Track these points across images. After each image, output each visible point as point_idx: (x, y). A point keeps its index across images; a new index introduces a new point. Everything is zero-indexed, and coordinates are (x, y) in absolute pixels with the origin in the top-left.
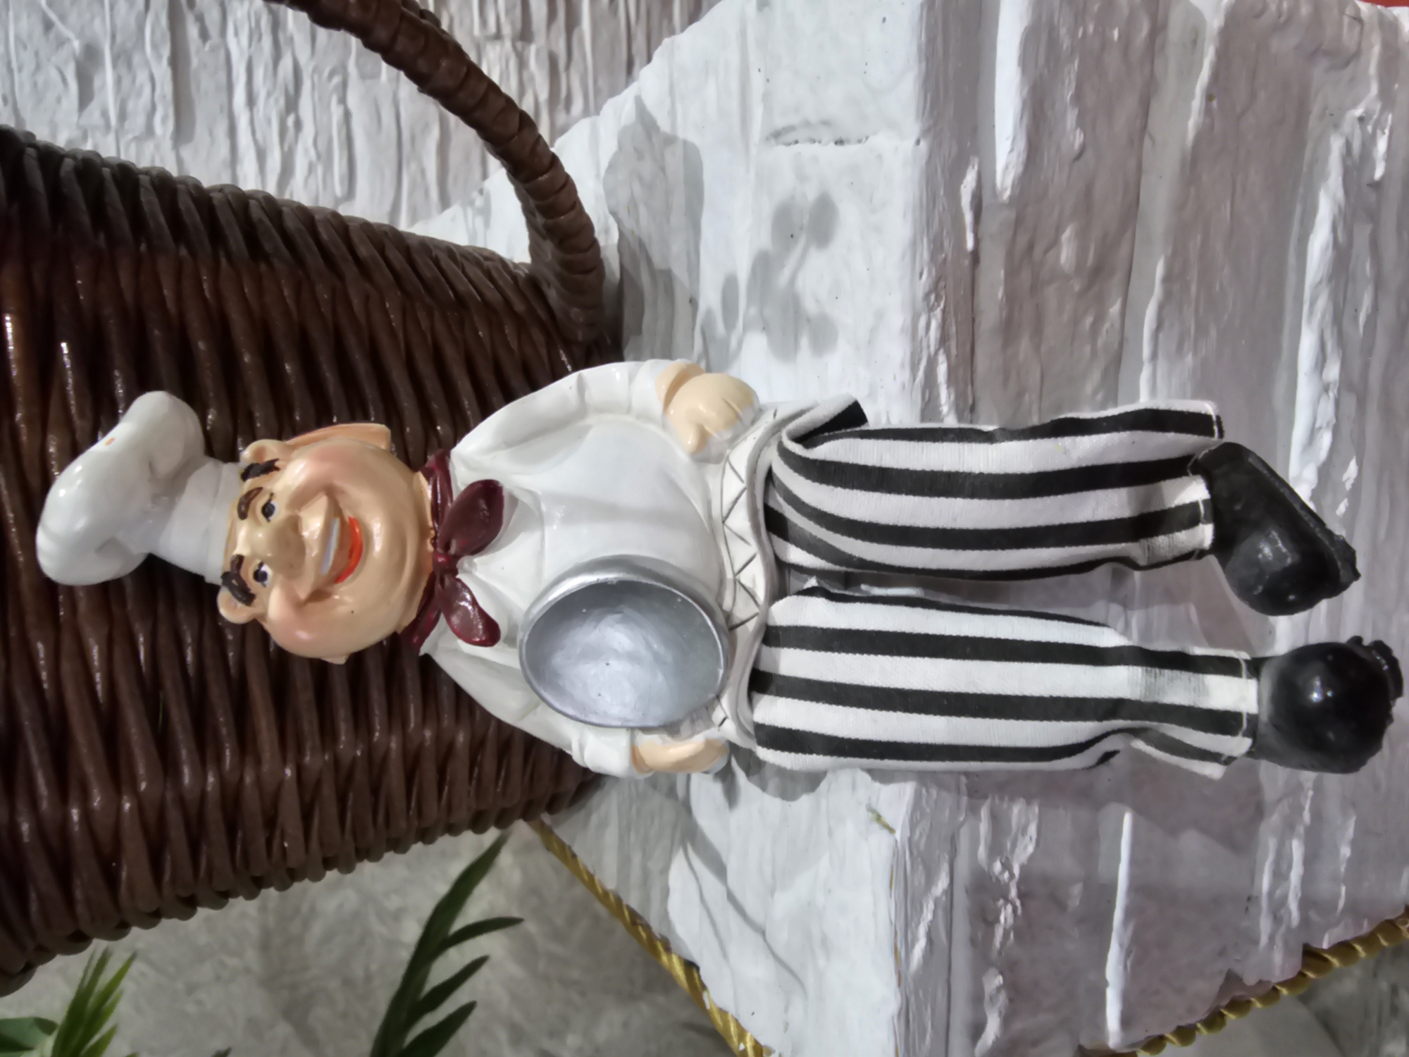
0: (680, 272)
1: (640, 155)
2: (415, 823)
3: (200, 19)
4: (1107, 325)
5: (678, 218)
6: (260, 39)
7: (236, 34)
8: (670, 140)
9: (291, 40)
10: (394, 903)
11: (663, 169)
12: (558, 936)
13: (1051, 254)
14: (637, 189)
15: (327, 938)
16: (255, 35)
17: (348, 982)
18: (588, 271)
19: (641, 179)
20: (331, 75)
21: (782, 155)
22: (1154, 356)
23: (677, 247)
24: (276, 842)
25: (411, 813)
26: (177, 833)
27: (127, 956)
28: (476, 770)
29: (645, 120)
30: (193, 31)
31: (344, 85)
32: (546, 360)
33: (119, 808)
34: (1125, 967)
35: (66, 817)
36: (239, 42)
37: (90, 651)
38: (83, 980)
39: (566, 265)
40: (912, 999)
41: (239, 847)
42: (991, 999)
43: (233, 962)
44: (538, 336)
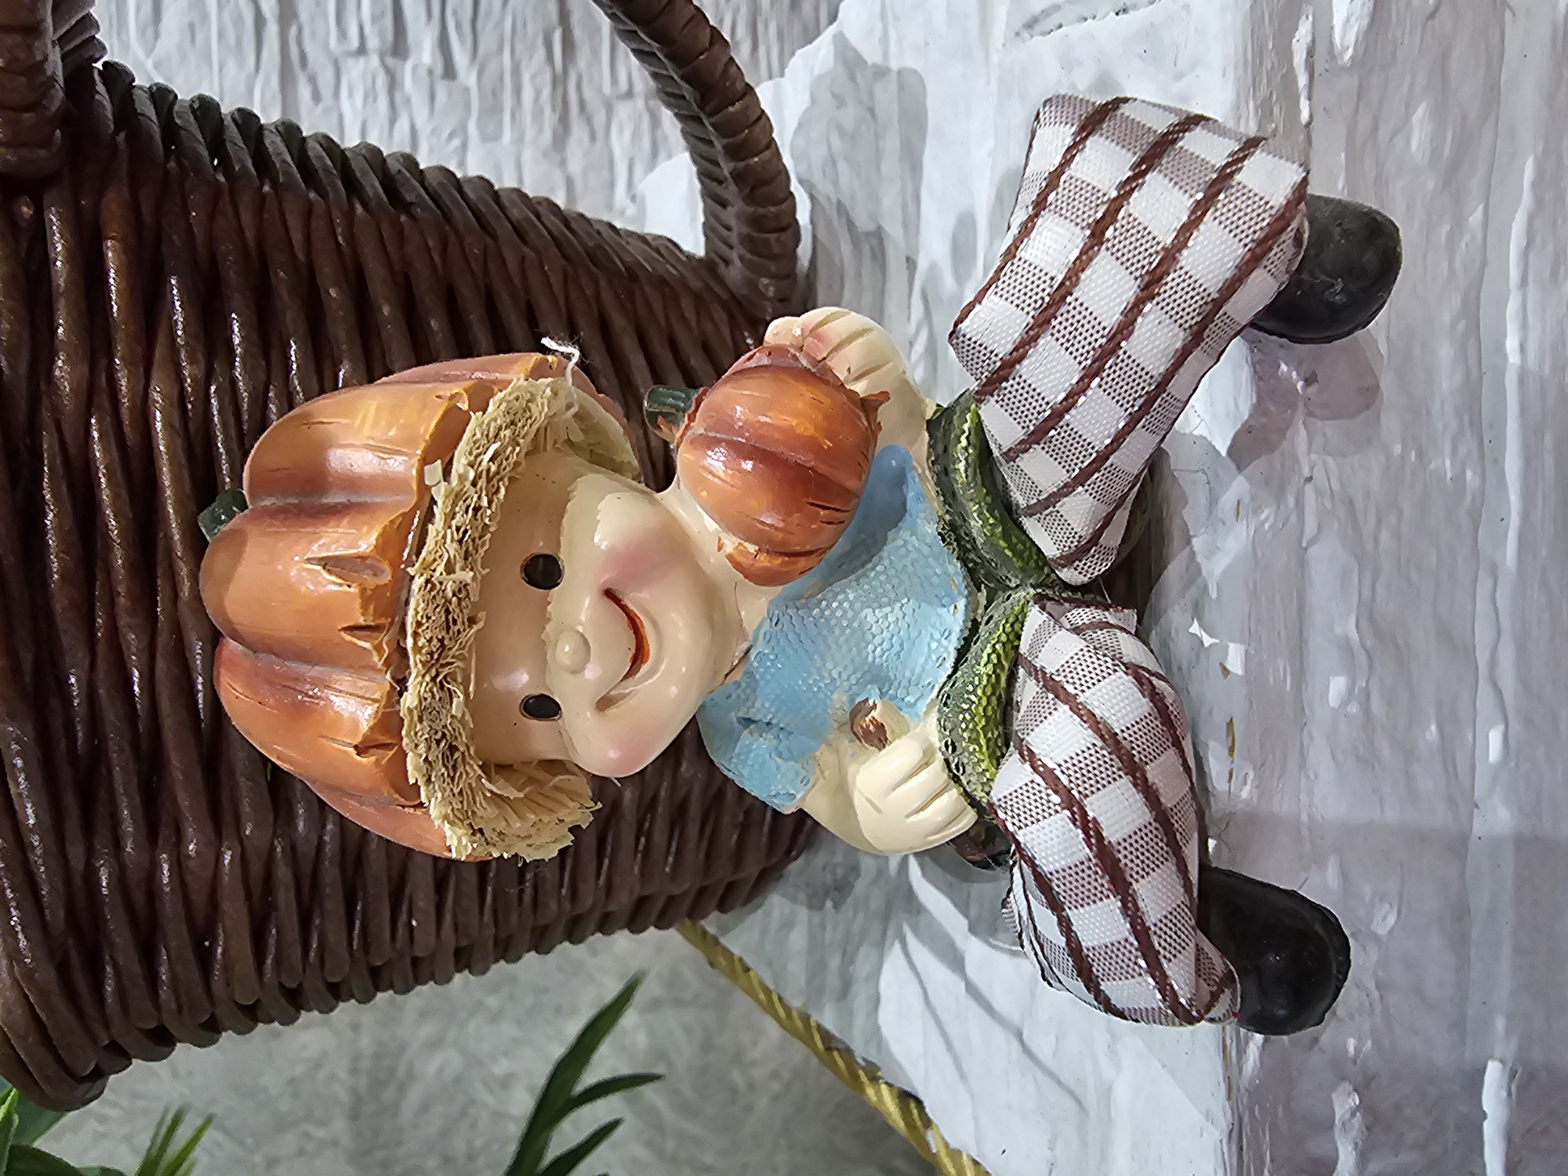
0: (894, 230)
1: (840, 101)
2: (567, 906)
3: (312, 80)
4: (1467, 237)
5: (891, 165)
6: (375, 100)
7: (351, 95)
8: (881, 72)
9: (408, 101)
10: (501, 1067)
11: (871, 110)
12: (687, 1110)
13: (1399, 140)
14: (836, 141)
15: (425, 1108)
16: (370, 95)
17: (447, 1160)
18: (783, 230)
19: (840, 129)
20: (451, 136)
21: (1042, 46)
22: (1524, 283)
23: (890, 201)
24: (404, 917)
25: (564, 891)
26: (285, 898)
27: (199, 1122)
28: (643, 840)
29: (848, 57)
30: (304, 91)
31: (464, 146)
32: (729, 340)
33: (219, 858)
34: (1509, 1094)
35: (154, 869)
36: (353, 104)
37: (192, 650)
38: (149, 1150)
39: (756, 222)
40: (1246, 1119)
41: (358, 923)
42: (1343, 1124)
43: (319, 1133)
44: (720, 315)
